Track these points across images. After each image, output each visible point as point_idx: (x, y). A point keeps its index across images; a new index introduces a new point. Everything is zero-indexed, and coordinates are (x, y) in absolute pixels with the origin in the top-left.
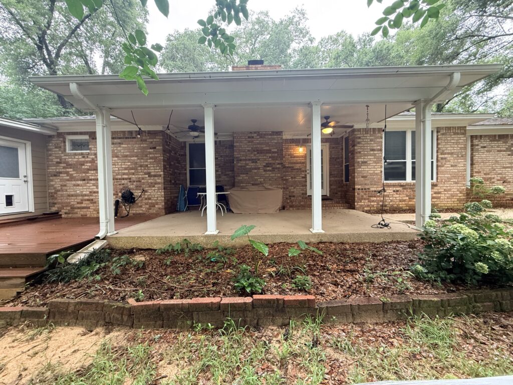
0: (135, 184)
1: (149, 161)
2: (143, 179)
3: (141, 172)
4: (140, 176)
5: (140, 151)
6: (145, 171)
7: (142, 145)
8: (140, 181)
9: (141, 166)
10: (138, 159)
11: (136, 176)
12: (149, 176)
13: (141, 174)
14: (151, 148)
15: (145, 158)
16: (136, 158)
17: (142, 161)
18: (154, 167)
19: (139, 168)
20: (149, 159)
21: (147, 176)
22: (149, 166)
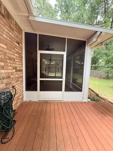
0: (5, 81)
1: (16, 55)
2: (12, 74)
3: (11, 66)
4: (10, 71)
5: (9, 39)
6: (13, 65)
7: (10, 33)
8: (9, 77)
9: (10, 59)
10: (8, 49)
11: (6, 71)
12: (16, 71)
13: (11, 68)
14: (17, 43)
15: (13, 50)
16: (5, 47)
17: (11, 53)
18: (18, 62)
19: (9, 61)
20: (16, 53)
21: (14, 71)
22: (16, 60)
